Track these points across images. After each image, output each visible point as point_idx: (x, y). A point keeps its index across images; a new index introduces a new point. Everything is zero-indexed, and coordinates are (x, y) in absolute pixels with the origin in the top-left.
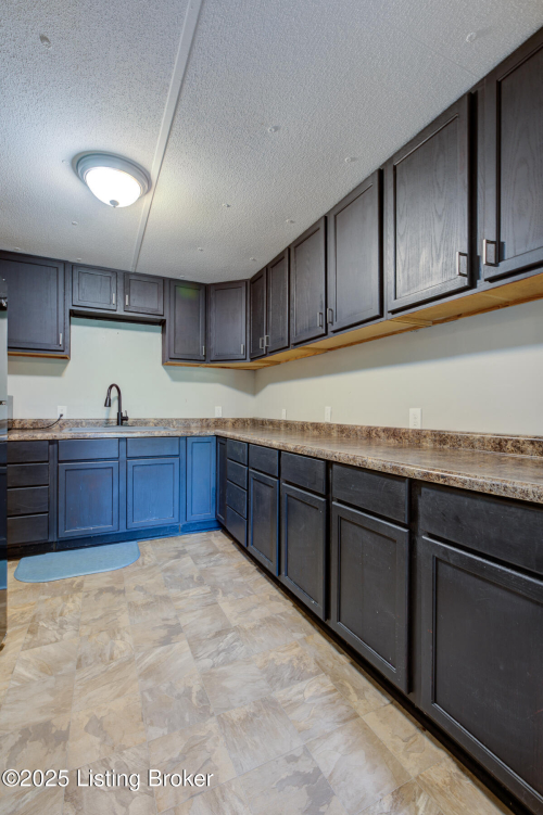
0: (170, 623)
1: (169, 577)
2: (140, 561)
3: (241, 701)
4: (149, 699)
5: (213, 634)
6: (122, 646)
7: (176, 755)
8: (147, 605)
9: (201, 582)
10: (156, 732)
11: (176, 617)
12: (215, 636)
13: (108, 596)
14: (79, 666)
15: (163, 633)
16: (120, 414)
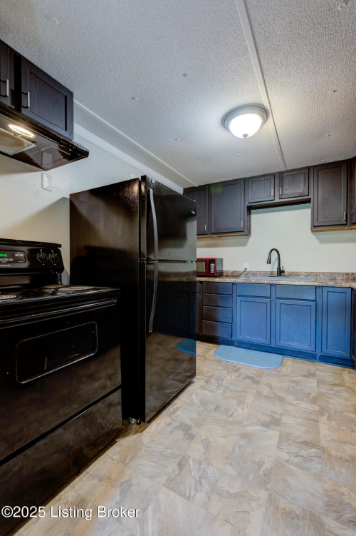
0: (275, 416)
1: (293, 387)
2: (279, 369)
3: (294, 499)
4: (237, 451)
5: (301, 440)
6: (241, 412)
7: (232, 491)
8: (267, 398)
9: (314, 401)
10: (229, 470)
11: (281, 415)
12: (302, 443)
13: (248, 381)
14: (215, 410)
15: (268, 419)
16: (279, 268)
